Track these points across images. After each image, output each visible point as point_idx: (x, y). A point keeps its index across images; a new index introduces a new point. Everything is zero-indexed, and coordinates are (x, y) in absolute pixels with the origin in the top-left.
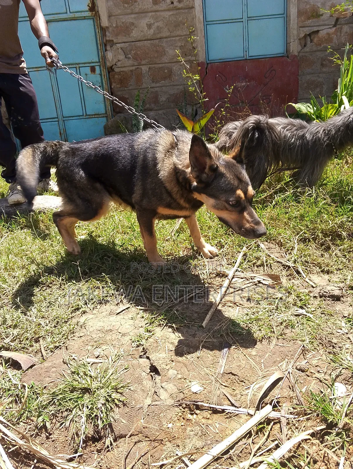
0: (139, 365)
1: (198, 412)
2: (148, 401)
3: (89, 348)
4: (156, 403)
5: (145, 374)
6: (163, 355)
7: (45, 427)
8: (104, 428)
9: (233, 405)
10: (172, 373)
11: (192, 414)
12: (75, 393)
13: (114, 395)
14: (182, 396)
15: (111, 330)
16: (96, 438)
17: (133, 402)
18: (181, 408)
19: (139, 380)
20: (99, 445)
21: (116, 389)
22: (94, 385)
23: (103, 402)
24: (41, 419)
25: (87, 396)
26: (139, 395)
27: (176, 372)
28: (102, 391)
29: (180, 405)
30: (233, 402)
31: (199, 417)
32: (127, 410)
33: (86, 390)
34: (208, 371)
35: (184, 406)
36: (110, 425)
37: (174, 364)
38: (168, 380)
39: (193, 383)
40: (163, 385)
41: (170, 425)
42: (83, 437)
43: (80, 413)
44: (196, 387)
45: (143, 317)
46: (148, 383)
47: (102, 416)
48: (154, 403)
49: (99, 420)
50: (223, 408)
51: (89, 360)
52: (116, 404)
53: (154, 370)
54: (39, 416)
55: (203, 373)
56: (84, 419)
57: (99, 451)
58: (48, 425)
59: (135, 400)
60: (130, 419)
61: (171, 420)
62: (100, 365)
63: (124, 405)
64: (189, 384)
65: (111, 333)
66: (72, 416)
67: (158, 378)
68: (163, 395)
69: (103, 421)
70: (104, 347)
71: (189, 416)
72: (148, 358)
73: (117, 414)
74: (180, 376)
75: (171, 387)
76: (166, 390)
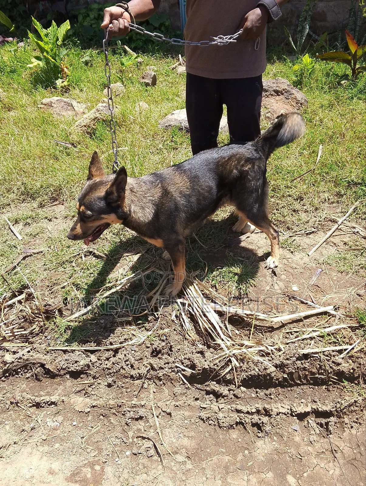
1: (293, 300)
2: (268, 288)
4: (272, 290)
5: (269, 274)
6: (281, 265)
7: (215, 286)
8: (244, 295)
9: (313, 302)
10: (283, 277)
13: (251, 280)
14: (286, 290)
15: (252, 243)
16: (239, 298)
17: (260, 286)
18: (284, 296)
19: (265, 276)
21: (252, 278)
22: (241, 273)
23: (245, 283)
24: (213, 282)
25: (237, 277)
26: (264, 283)
27: (286, 277)
28: (245, 277)
29: (284, 294)
32: (256, 289)
33: (237, 274)
34: (304, 281)
35: (286, 295)
36: (247, 294)
37: (286, 272)
38: (281, 280)
39: (294, 285)
40: (277, 282)
42: (233, 296)
43: (232, 284)
44: (295, 288)
46: (269, 279)
47: (243, 289)
48: (270, 290)
49: (242, 290)
50: (307, 302)
51: (239, 258)
52: (251, 285)
53: (274, 273)
54: (212, 281)
55: (301, 281)
56: (234, 288)
58: (217, 285)
60: (257, 293)
62: (244, 262)
63: (255, 286)
64: (292, 285)
65: (252, 245)
66: (228, 285)
67: (275, 278)
68: (276, 287)
69: (244, 291)
70: (247, 252)
73: (250, 290)
74: (288, 280)
75: (281, 284)
76: (278, 285)
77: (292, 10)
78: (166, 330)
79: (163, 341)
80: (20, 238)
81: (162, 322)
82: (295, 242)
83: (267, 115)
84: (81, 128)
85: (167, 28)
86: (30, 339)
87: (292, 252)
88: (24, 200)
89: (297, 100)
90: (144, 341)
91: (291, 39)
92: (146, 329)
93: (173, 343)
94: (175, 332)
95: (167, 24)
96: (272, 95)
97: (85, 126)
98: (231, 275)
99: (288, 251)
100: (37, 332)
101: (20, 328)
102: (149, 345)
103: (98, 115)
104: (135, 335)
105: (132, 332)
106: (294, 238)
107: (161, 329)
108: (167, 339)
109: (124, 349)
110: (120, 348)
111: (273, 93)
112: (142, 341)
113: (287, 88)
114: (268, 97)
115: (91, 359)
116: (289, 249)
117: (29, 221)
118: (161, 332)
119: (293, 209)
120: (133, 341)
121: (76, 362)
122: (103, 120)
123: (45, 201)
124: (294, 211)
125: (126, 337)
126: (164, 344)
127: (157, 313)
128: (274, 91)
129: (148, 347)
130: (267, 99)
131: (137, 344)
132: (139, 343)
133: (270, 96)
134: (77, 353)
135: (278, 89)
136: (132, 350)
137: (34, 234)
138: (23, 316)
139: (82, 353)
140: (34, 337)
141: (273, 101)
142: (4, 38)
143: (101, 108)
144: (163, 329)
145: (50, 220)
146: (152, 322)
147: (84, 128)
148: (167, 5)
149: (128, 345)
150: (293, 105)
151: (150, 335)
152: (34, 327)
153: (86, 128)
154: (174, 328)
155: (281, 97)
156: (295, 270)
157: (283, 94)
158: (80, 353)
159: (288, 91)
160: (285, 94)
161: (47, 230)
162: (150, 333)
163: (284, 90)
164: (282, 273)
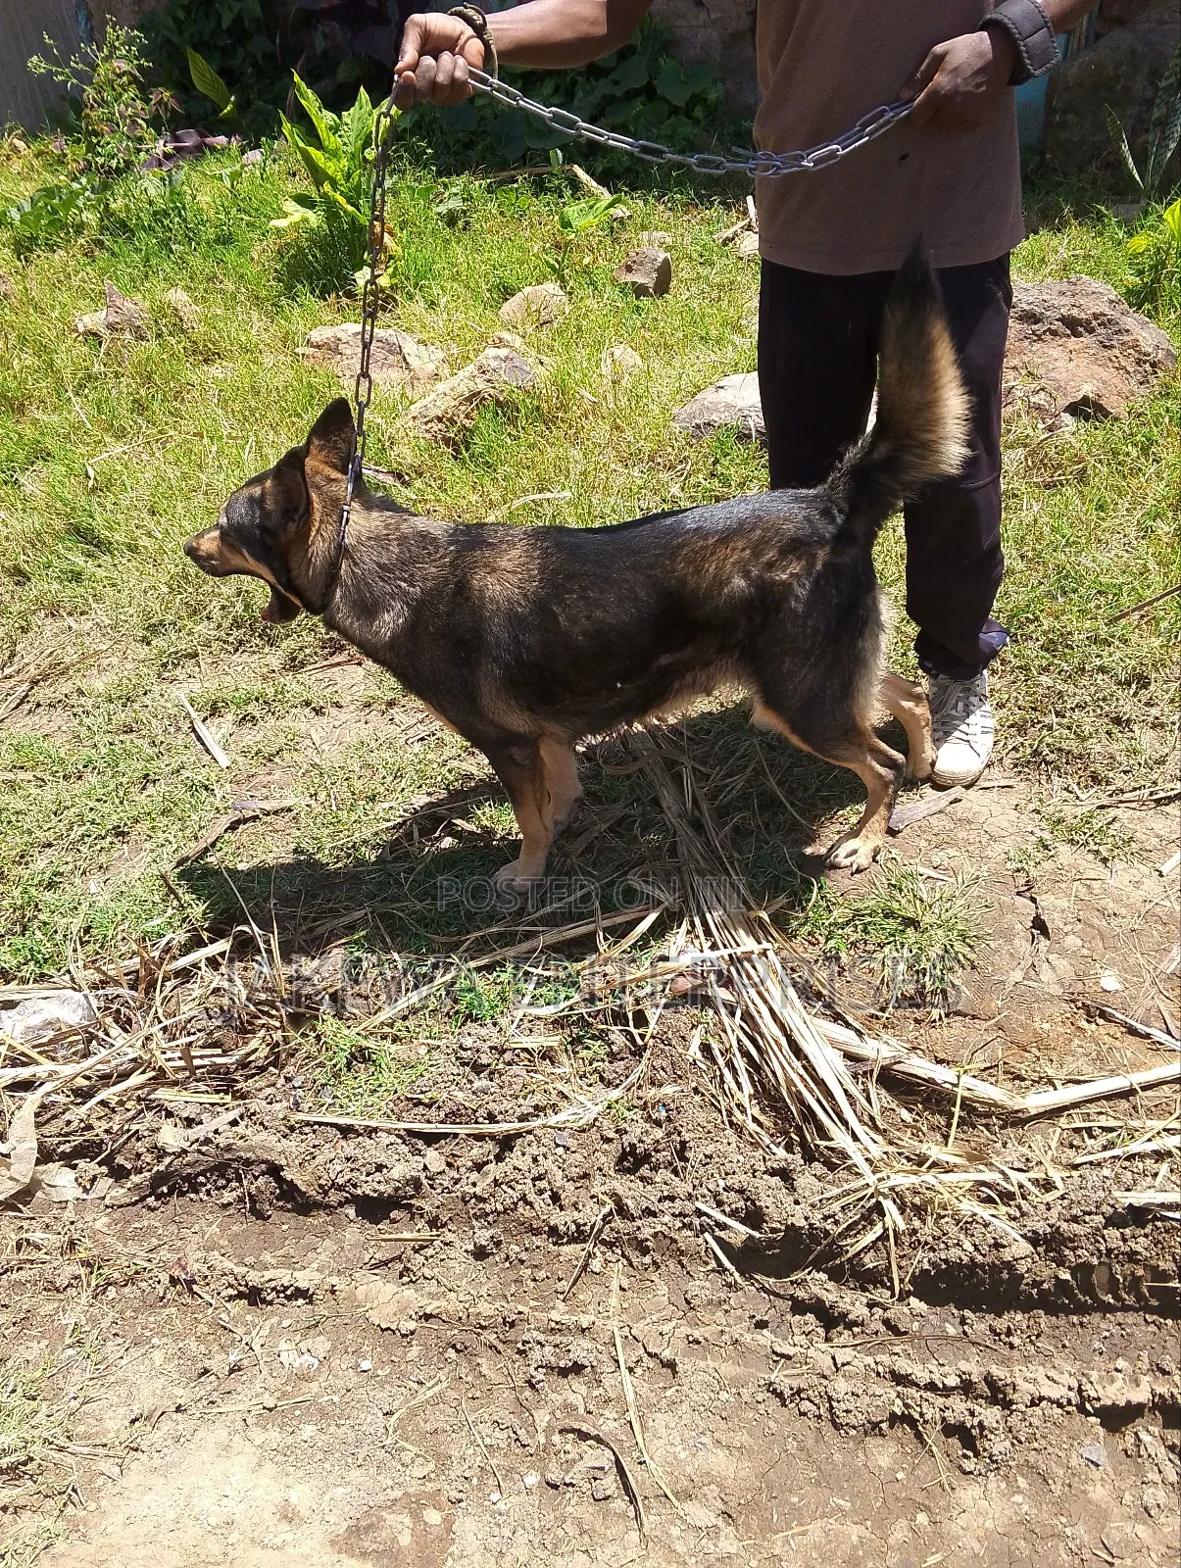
0: (1013, 909)
1: (1101, 1021)
2: (1017, 975)
3: (923, 844)
4: (1031, 983)
5: (1022, 927)
6: (1063, 903)
7: (837, 957)
8: (933, 993)
9: (1169, 1033)
10: (1072, 941)
11: (1089, 1022)
12: (891, 921)
13: (958, 946)
14: (1080, 987)
15: (969, 822)
17: (990, 968)
18: (1072, 1005)
19: (1008, 935)
20: (919, 1014)
21: (963, 937)
22: (927, 919)
23: (940, 953)
24: (832, 943)
25: (910, 931)
26: (1003, 961)
27: (1080, 943)
28: (940, 932)
29: (1072, 1001)
30: (1172, 1028)
31: (1099, 1029)
32: (976, 976)
33: (911, 923)
34: (1142, 961)
35: (1080, 1004)
37: (1080, 926)
38: (1063, 953)
39: (1107, 972)
40: (1051, 957)
41: (1046, 1026)
43: (895, 954)
44: (1110, 981)
45: (1038, 812)
46: (1022, 945)
47: (933, 972)
48: (1026, 982)
49: (927, 978)
50: (1149, 1030)
51: (921, 870)
52: (959, 961)
53: (1040, 925)
54: (828, 939)
55: (1131, 961)
57: (916, 1021)
58: (843, 955)
59: (993, 964)
60: (979, 991)
61: (1050, 1019)
62: (940, 883)
63: (973, 968)
64: (1100, 971)
66: (882, 955)
67: (1044, 943)
68: (1046, 974)
69: (934, 982)
70: (952, 852)
71: (1083, 1024)
72: (1033, 900)
73: (957, 978)
74: (1085, 952)
75: (1063, 965)
76: (1053, 968)
77: (1133, 52)
78: (669, 1090)
79: (658, 1123)
80: (224, 761)
81: (657, 1063)
82: (1117, 825)
83: (1033, 399)
84: (426, 423)
85: (712, 111)
86: (237, 1081)
87: (1105, 860)
88: (241, 643)
89: (1140, 352)
90: (596, 1119)
91: (1125, 148)
92: (602, 1079)
93: (692, 1135)
94: (698, 1098)
95: (712, 96)
96: (1054, 333)
97: (440, 420)
98: (892, 924)
99: (1091, 857)
100: (260, 1063)
101: (211, 1046)
102: (611, 1134)
103: (481, 386)
104: (567, 1097)
105: (560, 1086)
106: (1112, 813)
107: (653, 1084)
108: (669, 1119)
109: (531, 1137)
110: (519, 1135)
111: (1057, 326)
112: (589, 1117)
113: (1107, 311)
114: (1040, 339)
115: (427, 1161)
116: (1095, 848)
117: (253, 709)
118: (651, 1093)
119: (1114, 715)
120: (562, 1117)
121: (380, 1168)
122: (498, 403)
123: (307, 651)
124: (1117, 721)
125: (538, 1099)
126: (659, 1133)
127: (641, 1031)
128: (1063, 320)
129: (608, 1140)
130: (1037, 346)
131: (575, 1126)
132: (580, 1124)
133: (1048, 337)
134: (385, 1139)
135: (1075, 312)
136: (558, 1146)
137: (266, 751)
138: (221, 1009)
139: (399, 1141)
140: (253, 1075)
141: (1056, 353)
142: (203, 136)
143: (494, 364)
144: (660, 1086)
145: (319, 711)
146: (622, 1059)
147: (436, 426)
148: (715, 35)
149: (545, 1126)
150: (1124, 368)
151: (617, 1102)
152: (254, 1044)
153: (440, 426)
154: (694, 1085)
155: (1087, 339)
156: (1114, 922)
157: (1091, 331)
158: (393, 1139)
159: (1109, 321)
160: (1100, 330)
161: (308, 742)
162: (615, 1094)
163: (1096, 316)
164: (1068, 928)
